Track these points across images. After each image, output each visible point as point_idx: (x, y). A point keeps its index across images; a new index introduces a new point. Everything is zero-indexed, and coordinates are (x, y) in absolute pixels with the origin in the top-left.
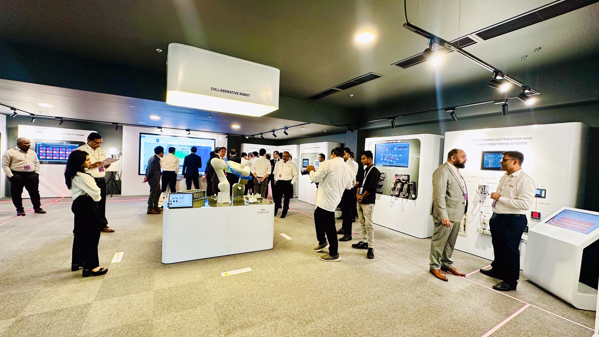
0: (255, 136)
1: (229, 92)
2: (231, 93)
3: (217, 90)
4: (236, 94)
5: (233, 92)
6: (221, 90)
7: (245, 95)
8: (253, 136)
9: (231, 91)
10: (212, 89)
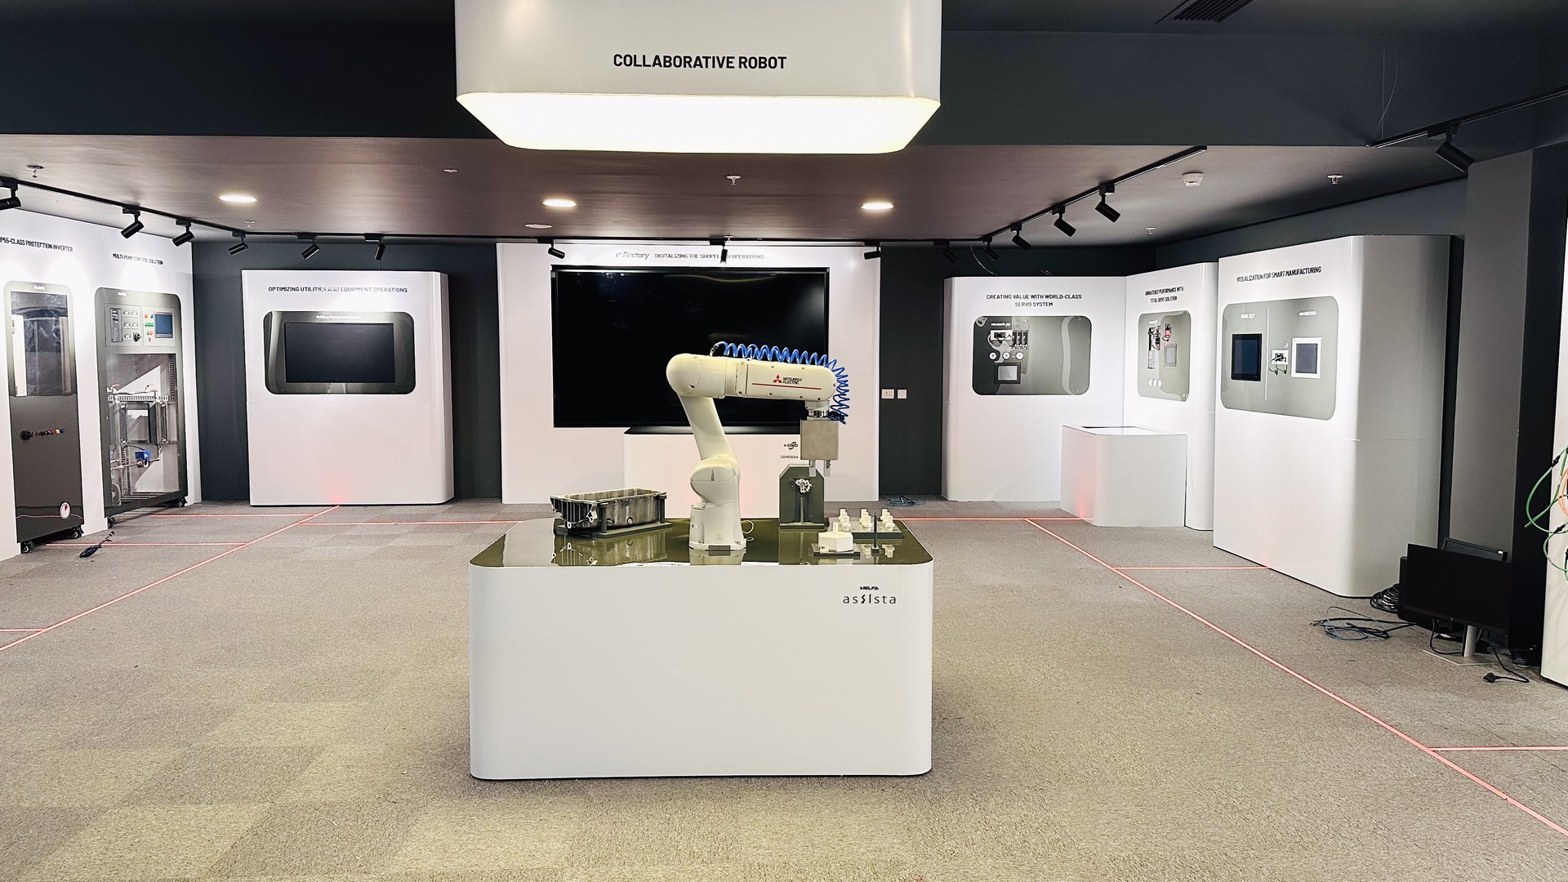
0: (997, 240)
1: (692, 64)
2: (701, 66)
3: (640, 61)
4: (721, 66)
5: (710, 61)
6: (657, 57)
7: (762, 63)
8: (988, 237)
9: (698, 58)
10: (619, 60)
